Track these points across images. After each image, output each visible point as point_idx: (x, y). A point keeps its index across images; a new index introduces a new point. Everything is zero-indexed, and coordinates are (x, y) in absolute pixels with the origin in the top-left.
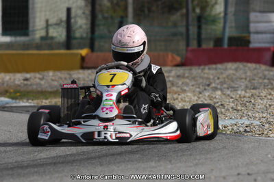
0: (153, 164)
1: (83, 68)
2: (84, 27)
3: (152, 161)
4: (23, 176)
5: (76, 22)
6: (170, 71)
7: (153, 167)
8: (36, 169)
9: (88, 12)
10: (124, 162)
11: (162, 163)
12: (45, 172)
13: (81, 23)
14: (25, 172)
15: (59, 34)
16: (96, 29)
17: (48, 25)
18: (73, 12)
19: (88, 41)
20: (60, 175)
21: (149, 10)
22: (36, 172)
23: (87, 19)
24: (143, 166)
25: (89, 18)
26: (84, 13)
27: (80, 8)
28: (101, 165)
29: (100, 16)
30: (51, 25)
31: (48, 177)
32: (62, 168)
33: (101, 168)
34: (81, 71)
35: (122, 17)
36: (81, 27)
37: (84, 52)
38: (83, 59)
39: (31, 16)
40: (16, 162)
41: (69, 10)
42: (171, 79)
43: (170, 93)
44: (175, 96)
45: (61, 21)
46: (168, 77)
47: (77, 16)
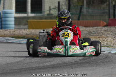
0: (94, 68)
3: (94, 66)
5: (62, 8)
6: (102, 29)
7: (94, 69)
8: (44, 70)
9: (67, 3)
10: (82, 67)
11: (98, 67)
12: (48, 71)
13: (64, 8)
14: (40, 71)
15: (55, 13)
17: (50, 9)
18: (61, 3)
21: (93, 3)
23: (67, 6)
24: (90, 69)
25: (68, 6)
26: (65, 4)
27: (64, 2)
29: (72, 5)
32: (55, 69)
33: (72, 69)
35: (81, 6)
39: (43, 5)
40: (36, 67)
41: (59, 3)
42: (102, 32)
43: (102, 38)
44: (104, 39)
45: (56, 7)
46: (101, 31)
47: (62, 5)
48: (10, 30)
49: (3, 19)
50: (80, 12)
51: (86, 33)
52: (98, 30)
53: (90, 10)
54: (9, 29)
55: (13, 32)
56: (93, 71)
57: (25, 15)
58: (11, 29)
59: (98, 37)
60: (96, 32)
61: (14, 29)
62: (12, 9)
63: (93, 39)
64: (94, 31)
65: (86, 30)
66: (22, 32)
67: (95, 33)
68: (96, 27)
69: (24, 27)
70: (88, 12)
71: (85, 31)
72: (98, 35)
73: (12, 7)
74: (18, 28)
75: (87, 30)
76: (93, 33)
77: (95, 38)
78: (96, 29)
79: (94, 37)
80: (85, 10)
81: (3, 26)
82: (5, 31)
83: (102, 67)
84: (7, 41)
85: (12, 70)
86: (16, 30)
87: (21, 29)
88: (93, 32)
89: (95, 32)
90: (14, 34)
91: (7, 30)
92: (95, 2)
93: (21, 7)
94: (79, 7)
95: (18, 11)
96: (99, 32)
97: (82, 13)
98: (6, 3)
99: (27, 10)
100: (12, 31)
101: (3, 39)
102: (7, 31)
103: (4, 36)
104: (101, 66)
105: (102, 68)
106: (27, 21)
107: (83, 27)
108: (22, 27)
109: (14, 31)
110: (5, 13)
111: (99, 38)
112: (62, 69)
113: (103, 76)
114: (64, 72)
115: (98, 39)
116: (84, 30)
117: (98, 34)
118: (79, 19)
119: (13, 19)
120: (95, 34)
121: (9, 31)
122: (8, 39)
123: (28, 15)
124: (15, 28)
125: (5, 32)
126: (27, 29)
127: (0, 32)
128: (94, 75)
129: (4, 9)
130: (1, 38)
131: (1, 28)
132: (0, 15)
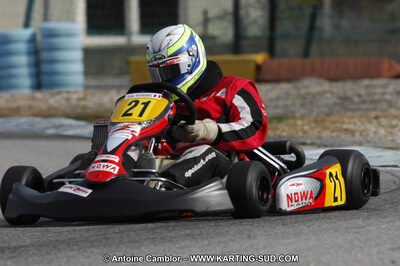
0: (360, 222)
1: (259, 81)
2: (260, 21)
3: (358, 218)
4: (170, 241)
5: (247, 14)
6: (386, 86)
8: (188, 231)
11: (372, 220)
12: (201, 234)
13: (255, 16)
14: (172, 234)
15: (224, 32)
16: (278, 23)
17: (206, 20)
19: (265, 43)
20: (224, 239)
22: (189, 235)
23: (263, 9)
24: (344, 225)
25: (267, 7)
26: (259, 2)
28: (283, 225)
29: (282, 5)
30: (212, 19)
31: (206, 242)
32: (226, 229)
33: (283, 229)
35: (315, 7)
36: (254, 22)
37: (260, 58)
38: (258, 68)
39: (182, 5)
42: (388, 97)
43: (385, 117)
44: (394, 122)
45: (226, 13)
46: (383, 94)
47: (248, 5)
48: (68, 92)
49: (44, 55)
50: (312, 28)
51: (331, 102)
52: (371, 90)
53: (345, 23)
54: (64, 89)
55: (79, 99)
56: (358, 232)
57: (119, 40)
58: (72, 89)
60: (368, 99)
61: (81, 89)
62: (74, 20)
63: (357, 121)
64: (359, 96)
65: (332, 93)
67: (364, 102)
68: (366, 82)
69: (116, 81)
70: (337, 27)
71: (329, 95)
72: (375, 109)
73: (75, 14)
74: (98, 87)
75: (335, 90)
76: (358, 103)
77: (363, 119)
78: (367, 87)
79: (361, 116)
80: (326, 22)
81: (45, 79)
82: (52, 95)
83: (387, 220)
84: (59, 132)
86: (89, 91)
87: (107, 88)
88: (356, 99)
89: (364, 97)
90: (84, 108)
91: (60, 93)
93: (104, 12)
94: (308, 11)
95: (95, 26)
96: (377, 97)
97: (316, 33)
98: (52, 2)
99: (127, 23)
100: (75, 96)
101: (43, 125)
102: (58, 98)
104: (385, 217)
105: (388, 223)
106: (128, 63)
107: (322, 81)
108: (110, 81)
109: (81, 95)
110: (51, 34)
111: (377, 118)
113: (392, 249)
115: (374, 121)
116: (325, 92)
117: (372, 106)
118: (306, 54)
119: (78, 55)
120: (364, 106)
121: (65, 95)
122: (60, 126)
123: (129, 39)
124: (87, 87)
125: (51, 101)
127: (33, 99)
128: (361, 247)
129: (46, 18)
130: (37, 119)
131: (38, 86)
132: (33, 40)
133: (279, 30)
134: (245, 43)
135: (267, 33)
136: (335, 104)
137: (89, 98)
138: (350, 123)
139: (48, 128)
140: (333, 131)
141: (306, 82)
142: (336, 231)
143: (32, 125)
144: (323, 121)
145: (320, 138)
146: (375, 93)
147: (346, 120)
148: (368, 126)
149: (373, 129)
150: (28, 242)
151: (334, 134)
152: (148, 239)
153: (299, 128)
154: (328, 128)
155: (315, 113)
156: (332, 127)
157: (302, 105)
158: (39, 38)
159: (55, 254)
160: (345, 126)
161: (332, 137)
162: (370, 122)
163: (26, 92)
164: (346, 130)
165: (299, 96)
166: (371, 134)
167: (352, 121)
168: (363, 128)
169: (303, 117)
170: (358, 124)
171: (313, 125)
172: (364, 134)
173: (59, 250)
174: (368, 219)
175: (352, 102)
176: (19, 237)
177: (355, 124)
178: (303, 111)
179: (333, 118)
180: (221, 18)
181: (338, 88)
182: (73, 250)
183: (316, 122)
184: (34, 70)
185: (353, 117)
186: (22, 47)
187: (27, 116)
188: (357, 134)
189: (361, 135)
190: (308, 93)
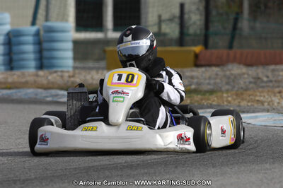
0: (267, 166)
1: (197, 65)
2: (198, 23)
3: (266, 163)
5: (190, 18)
7: (267, 169)
8: (146, 171)
9: (202, 7)
10: (237, 164)
11: (276, 165)
12: (155, 173)
13: (195, 19)
14: (135, 173)
15: (172, 30)
16: (211, 25)
17: (160, 21)
18: (187, 8)
19: (202, 38)
21: (266, 6)
22: (146, 173)
23: (201, 15)
24: (257, 168)
25: (204, 13)
26: (198, 9)
27: (194, 3)
28: (213, 167)
29: (214, 13)
30: (164, 21)
32: (173, 169)
33: (213, 170)
34: (195, 69)
35: (237, 14)
36: (195, 23)
37: (198, 49)
38: (196, 56)
39: (143, 11)
40: (125, 162)
41: (182, 6)
45: (174, 17)
47: (190, 12)
48: (62, 71)
49: (45, 45)
50: (235, 28)
51: (247, 80)
52: (277, 73)
53: (258, 25)
54: (60, 69)
55: (70, 77)
56: (266, 173)
57: (99, 35)
58: (65, 69)
59: (277, 90)
60: (274, 79)
61: (71, 69)
62: (67, 21)
63: (266, 94)
64: (267, 77)
65: (248, 74)
66: (92, 78)
67: (271, 81)
68: (272, 67)
69: (96, 65)
70: (252, 28)
71: (246, 76)
72: (278, 87)
73: (68, 16)
74: (84, 68)
75: (250, 73)
76: (266, 82)
77: (270, 93)
78: (273, 70)
79: (269, 91)
80: (245, 24)
81: (45, 62)
82: (51, 73)
84: (55, 99)
85: (66, 169)
86: (77, 71)
87: (91, 69)
88: (265, 79)
89: (271, 78)
90: (73, 83)
91: (56, 72)
92: (270, 4)
93: (88, 15)
94: (232, 17)
95: (81, 24)
96: (280, 78)
97: (238, 32)
98: (52, 7)
99: (104, 23)
100: (66, 75)
101: (44, 95)
102: (55, 75)
103: (46, 88)
106: (105, 51)
107: (241, 66)
108: (91, 64)
109: (71, 74)
110: (50, 30)
111: (280, 92)
112: (188, 168)
114: (193, 175)
115: (278, 95)
116: (244, 74)
117: (276, 84)
118: (231, 47)
119: (70, 45)
120: (271, 84)
121: (59, 74)
122: (57, 95)
123: (106, 34)
124: (75, 68)
125: (50, 78)
126: (103, 69)
127: (37, 76)
128: (268, 184)
129: (47, 19)
130: (40, 90)
131: (41, 67)
132: (37, 34)
133: (211, 30)
134: (187, 38)
135: (203, 31)
136: (250, 82)
137: (77, 76)
138: (261, 96)
139: (47, 97)
140: (249, 102)
141: (230, 66)
142: (250, 172)
143: (36, 95)
144: (242, 94)
145: (239, 106)
146: (279, 75)
147: (258, 94)
148: (273, 98)
149: (278, 101)
150: (33, 177)
151: (249, 104)
152: (118, 176)
153: (225, 99)
154: (246, 100)
155: (236, 89)
156: (248, 98)
157: (227, 83)
158: (42, 33)
159: (52, 186)
160: (257, 98)
161: (248, 106)
162: (275, 96)
163: (32, 71)
164: (258, 101)
165: (225, 76)
166: (276, 104)
167: (262, 94)
168: (269, 99)
169: (227, 91)
170: (267, 97)
171: (235, 97)
172: (271, 104)
173: (55, 183)
174: (273, 164)
175: (263, 81)
176: (27, 173)
177: (264, 96)
178: (227, 87)
179: (249, 92)
180: (171, 20)
181: (253, 71)
182: (64, 183)
183: (237, 95)
184: (38, 55)
185: (262, 92)
186: (30, 39)
187: (33, 88)
188: (266, 104)
189: (269, 105)
190: (232, 74)
